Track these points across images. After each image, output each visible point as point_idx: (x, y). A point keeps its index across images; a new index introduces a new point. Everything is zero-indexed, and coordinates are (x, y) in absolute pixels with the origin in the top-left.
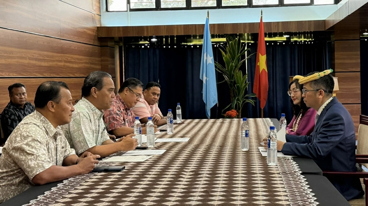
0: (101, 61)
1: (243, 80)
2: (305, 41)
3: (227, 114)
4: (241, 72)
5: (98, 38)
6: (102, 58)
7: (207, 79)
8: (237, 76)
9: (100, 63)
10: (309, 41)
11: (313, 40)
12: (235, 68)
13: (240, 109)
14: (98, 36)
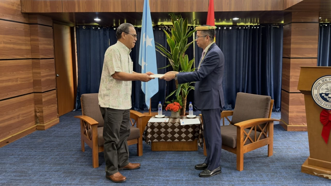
0: (31, 40)
1: (189, 65)
2: (251, 26)
3: (169, 107)
4: (187, 56)
5: (22, 13)
6: (32, 37)
7: (145, 65)
8: (182, 61)
9: (30, 43)
10: (255, 26)
11: (259, 25)
12: (180, 52)
13: (186, 96)
14: (21, 11)
